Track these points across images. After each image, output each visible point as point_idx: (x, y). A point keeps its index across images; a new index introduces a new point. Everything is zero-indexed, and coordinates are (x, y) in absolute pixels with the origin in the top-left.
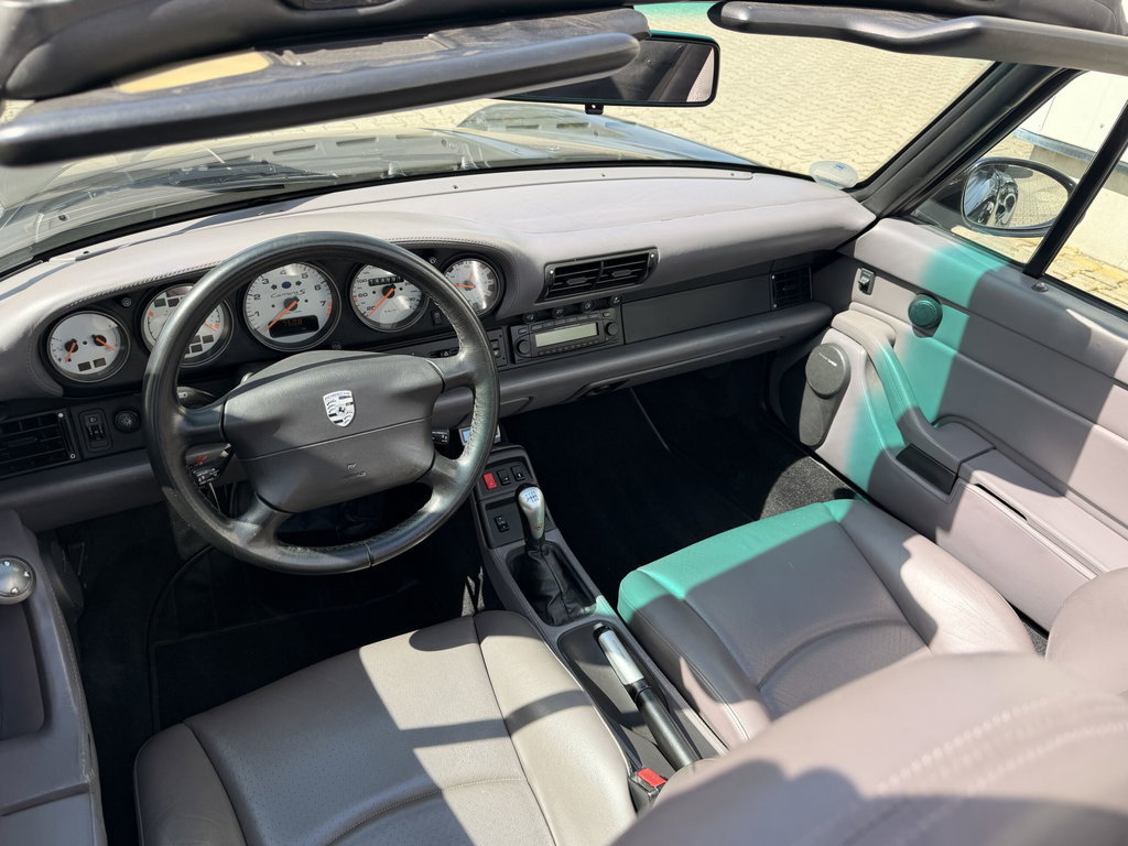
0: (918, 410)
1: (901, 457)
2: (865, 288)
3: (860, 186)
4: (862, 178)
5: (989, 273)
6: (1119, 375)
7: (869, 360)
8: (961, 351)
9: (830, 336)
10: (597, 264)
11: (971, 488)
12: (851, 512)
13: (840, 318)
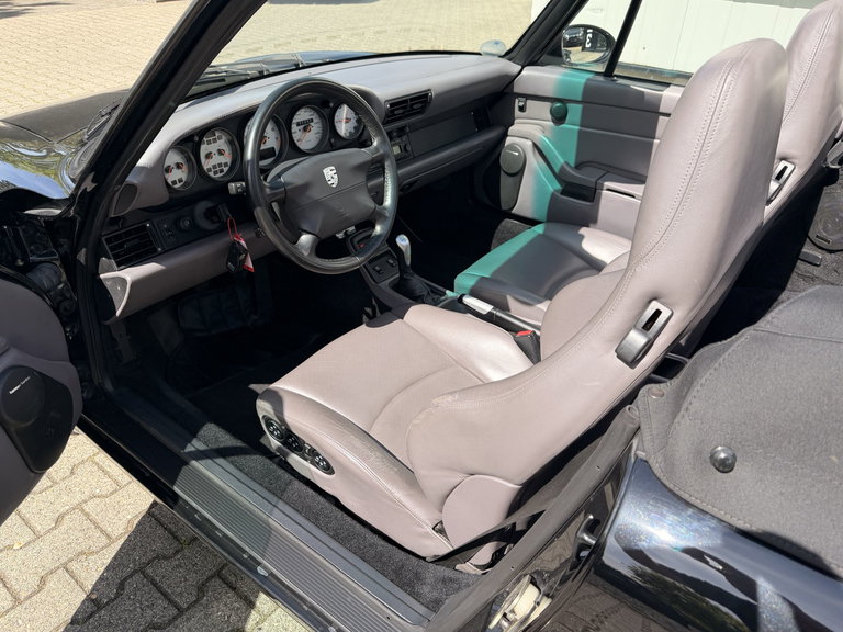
0: (567, 163)
1: (563, 192)
2: (522, 109)
3: (507, 53)
4: (509, 47)
5: (588, 80)
6: (662, 110)
7: (535, 145)
8: (581, 126)
9: (509, 141)
10: (405, 101)
11: (604, 192)
12: (546, 230)
13: (512, 129)
